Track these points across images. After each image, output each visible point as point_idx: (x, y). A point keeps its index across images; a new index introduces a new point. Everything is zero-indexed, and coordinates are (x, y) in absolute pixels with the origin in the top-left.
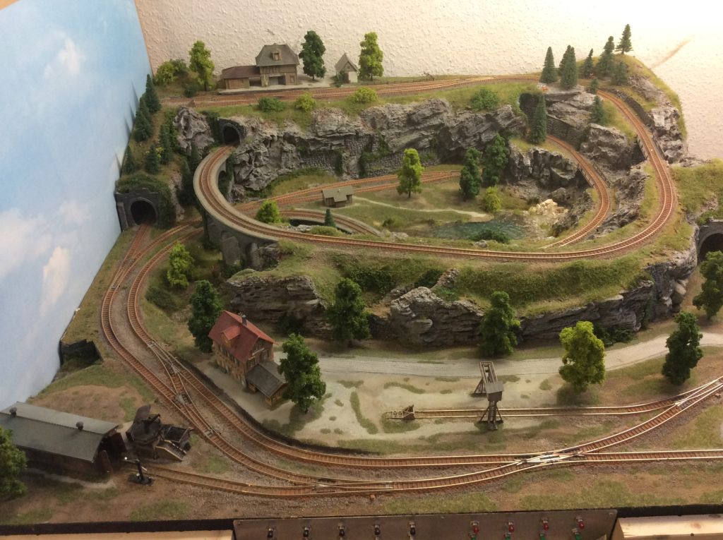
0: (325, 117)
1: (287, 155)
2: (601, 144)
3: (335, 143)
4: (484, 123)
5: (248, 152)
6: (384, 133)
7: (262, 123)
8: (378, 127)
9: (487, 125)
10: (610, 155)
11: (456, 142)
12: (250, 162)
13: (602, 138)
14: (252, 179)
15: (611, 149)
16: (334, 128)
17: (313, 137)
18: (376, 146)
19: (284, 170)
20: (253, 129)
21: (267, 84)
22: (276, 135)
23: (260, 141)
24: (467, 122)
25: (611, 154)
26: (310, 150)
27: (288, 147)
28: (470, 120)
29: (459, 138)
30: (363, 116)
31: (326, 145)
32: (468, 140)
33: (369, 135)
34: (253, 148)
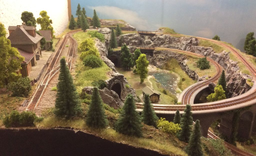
2: (131, 40)
10: (136, 42)
13: (130, 38)
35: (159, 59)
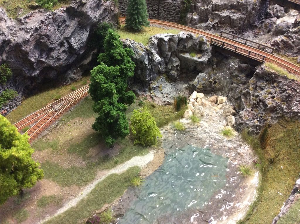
2: (217, 8)
4: (67, 23)
9: (73, 24)
10: (234, 18)
11: (39, 62)
15: (233, 11)
24: (44, 27)
25: (236, 16)
29: (41, 55)
32: (54, 54)
35: (258, 99)
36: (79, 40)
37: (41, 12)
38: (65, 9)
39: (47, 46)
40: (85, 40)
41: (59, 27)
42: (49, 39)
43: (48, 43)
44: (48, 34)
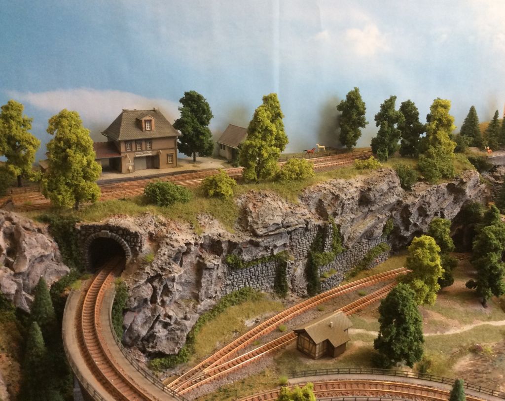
0: (259, 204)
1: (210, 275)
3: (279, 243)
4: (446, 196)
5: (150, 280)
6: (337, 221)
7: (164, 225)
8: (330, 212)
11: (415, 225)
12: (153, 300)
14: (161, 332)
16: (279, 220)
17: (249, 239)
18: (328, 241)
19: (205, 304)
20: (151, 237)
21: (131, 168)
22: (193, 242)
23: (170, 256)
24: (429, 196)
26: (243, 261)
27: (212, 260)
28: (432, 192)
29: (418, 219)
30: (306, 199)
31: (266, 248)
32: (428, 220)
33: (319, 226)
34: (160, 272)
36: (451, 213)
37: (427, 184)
38: (447, 184)
39: (426, 212)
40: (456, 214)
41: (439, 198)
42: (429, 207)
43: (428, 210)
44: (431, 202)
